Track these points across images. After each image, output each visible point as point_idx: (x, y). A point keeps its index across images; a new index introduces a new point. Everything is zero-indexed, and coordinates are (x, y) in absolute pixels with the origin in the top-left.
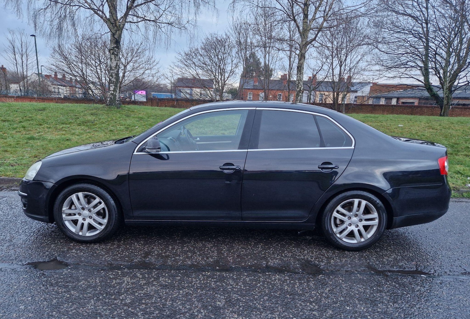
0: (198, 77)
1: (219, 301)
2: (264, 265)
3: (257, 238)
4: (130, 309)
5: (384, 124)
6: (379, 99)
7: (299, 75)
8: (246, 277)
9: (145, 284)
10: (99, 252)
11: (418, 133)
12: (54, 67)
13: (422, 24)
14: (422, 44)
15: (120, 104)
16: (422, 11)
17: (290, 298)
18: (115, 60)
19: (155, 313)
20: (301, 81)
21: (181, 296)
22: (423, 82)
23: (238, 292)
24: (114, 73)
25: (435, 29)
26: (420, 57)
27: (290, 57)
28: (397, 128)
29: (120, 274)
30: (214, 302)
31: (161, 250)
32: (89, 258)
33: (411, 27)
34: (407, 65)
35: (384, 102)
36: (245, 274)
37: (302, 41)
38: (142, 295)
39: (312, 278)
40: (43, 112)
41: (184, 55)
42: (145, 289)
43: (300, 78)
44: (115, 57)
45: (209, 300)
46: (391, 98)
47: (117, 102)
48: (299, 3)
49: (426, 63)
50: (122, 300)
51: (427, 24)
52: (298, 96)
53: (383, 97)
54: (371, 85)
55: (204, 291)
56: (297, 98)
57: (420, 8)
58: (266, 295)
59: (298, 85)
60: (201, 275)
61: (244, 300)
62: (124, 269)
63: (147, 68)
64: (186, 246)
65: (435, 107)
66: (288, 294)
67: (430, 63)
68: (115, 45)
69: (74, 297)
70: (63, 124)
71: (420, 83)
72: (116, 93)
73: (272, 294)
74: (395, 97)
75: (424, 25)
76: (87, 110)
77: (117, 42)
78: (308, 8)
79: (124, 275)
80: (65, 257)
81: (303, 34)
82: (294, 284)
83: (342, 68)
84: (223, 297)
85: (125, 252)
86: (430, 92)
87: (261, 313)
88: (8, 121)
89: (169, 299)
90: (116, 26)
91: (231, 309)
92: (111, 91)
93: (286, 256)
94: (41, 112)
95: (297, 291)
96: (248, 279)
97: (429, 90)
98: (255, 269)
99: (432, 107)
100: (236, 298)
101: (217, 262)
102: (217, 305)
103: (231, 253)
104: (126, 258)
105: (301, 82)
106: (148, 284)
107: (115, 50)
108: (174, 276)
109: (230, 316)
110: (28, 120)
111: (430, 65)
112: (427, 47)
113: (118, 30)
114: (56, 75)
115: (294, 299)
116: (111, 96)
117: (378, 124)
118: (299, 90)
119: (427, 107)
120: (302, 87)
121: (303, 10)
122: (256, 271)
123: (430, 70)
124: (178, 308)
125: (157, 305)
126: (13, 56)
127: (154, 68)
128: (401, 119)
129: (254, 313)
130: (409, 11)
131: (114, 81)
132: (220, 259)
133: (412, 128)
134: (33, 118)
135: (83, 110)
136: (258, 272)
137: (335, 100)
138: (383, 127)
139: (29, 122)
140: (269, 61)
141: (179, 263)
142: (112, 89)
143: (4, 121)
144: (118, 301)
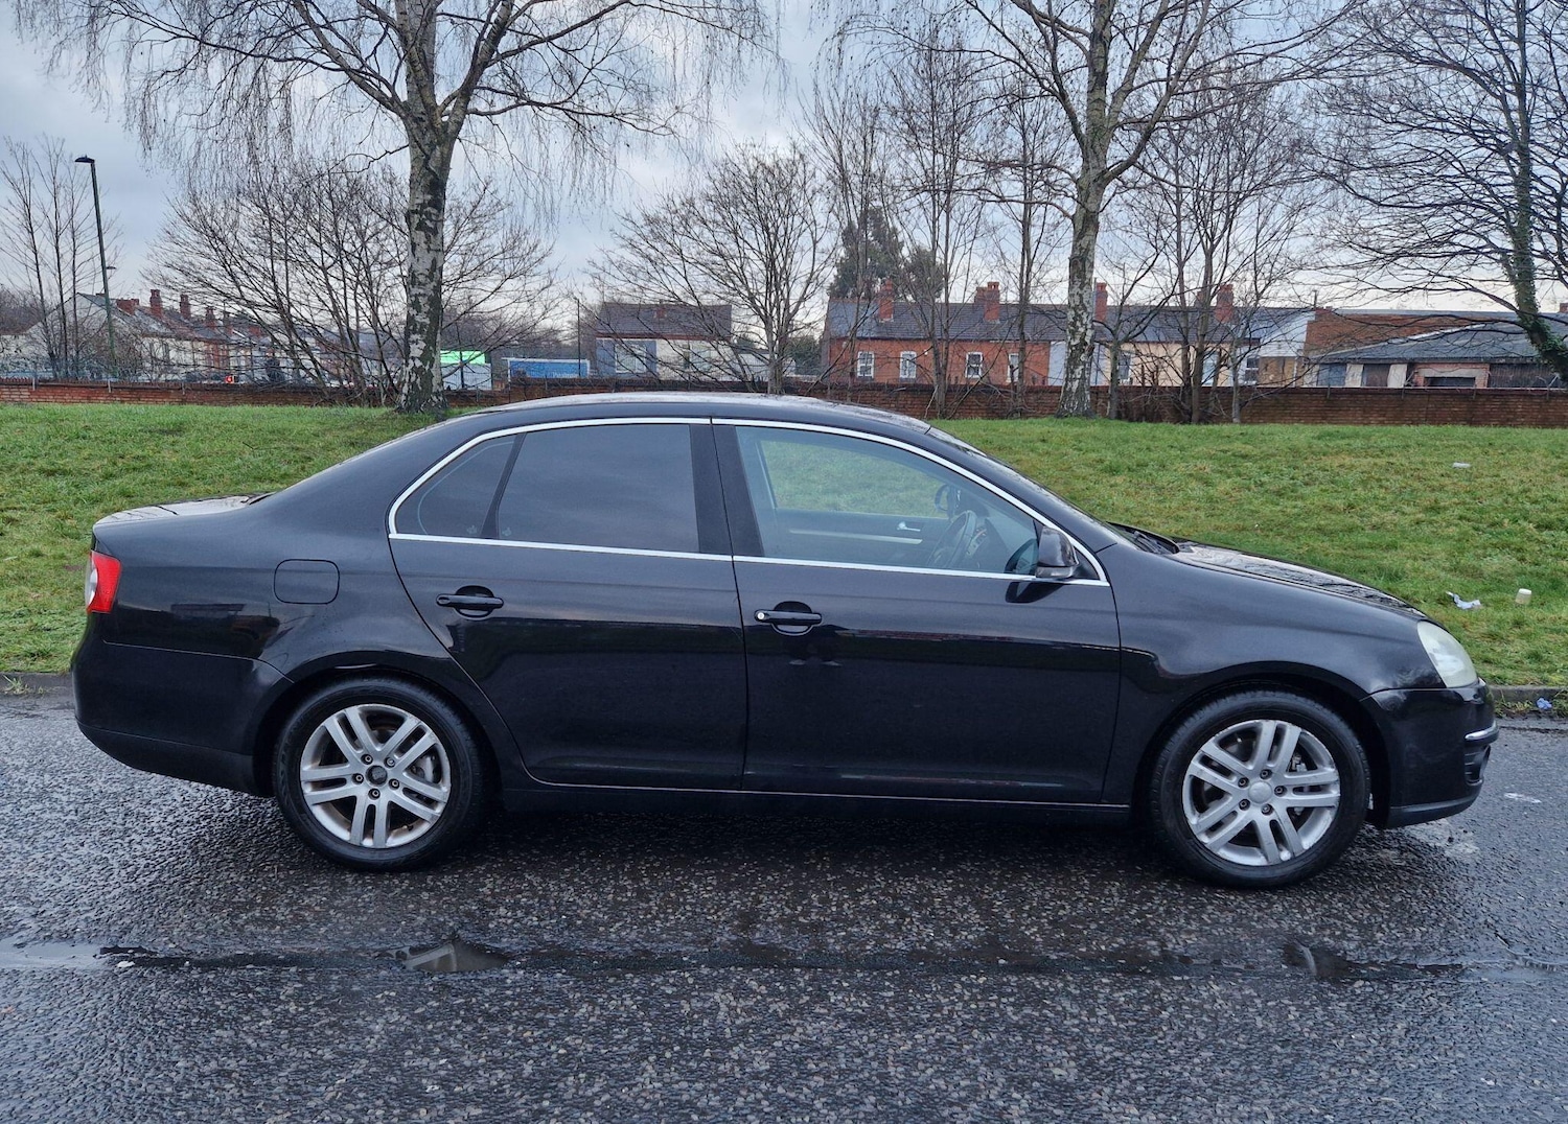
0: (692, 302)
1: (1055, 1066)
2: (1156, 953)
3: (1094, 866)
4: (780, 1090)
5: (1399, 459)
6: (1339, 368)
7: (1076, 289)
8: (1112, 991)
9: (789, 1013)
10: (589, 915)
11: (1529, 490)
12: (176, 274)
13: (1503, 98)
14: (1507, 170)
15: (444, 405)
16: (1502, 51)
17: (1288, 1056)
18: (429, 250)
19: (866, 1101)
20: (1085, 309)
21: (924, 1050)
22: (1510, 306)
23: (1106, 1038)
24: (424, 295)
25: (1551, 115)
26: (1501, 218)
27: (1026, 224)
28: (1449, 476)
29: (691, 981)
30: (1042, 1069)
31: (787, 905)
32: (566, 933)
33: (1468, 111)
34: (1453, 244)
35: (1359, 378)
36: (1104, 980)
37: (1085, 169)
38: (797, 1046)
39: (1334, 992)
40: (176, 438)
41: (641, 222)
42: (800, 1030)
43: (1081, 302)
44: (428, 237)
45: (1020, 1061)
46: (1385, 366)
47: (435, 398)
48: (1072, 34)
49: (1521, 237)
50: (740, 1062)
51: (1521, 95)
52: (1076, 366)
53: (1355, 362)
54: (1311, 316)
55: (994, 1036)
56: (1073, 372)
57: (1498, 42)
58: (1203, 1046)
59: (1074, 324)
60: (958, 986)
61: (1138, 1063)
62: (698, 966)
63: (508, 273)
64: (864, 893)
65: (1552, 394)
66: (1275, 1042)
67: (1535, 239)
68: (429, 197)
69: (581, 1053)
70: (260, 479)
71: (1504, 309)
72: (431, 366)
73: (1223, 1041)
74: (1401, 361)
75: (1513, 101)
76: (330, 430)
77: (432, 181)
78: (1107, 49)
79: (708, 985)
80: (483, 930)
81: (1092, 142)
82: (1282, 1011)
83: (1215, 261)
84: (1065, 1054)
85: (674, 913)
86: (1539, 342)
87: (1212, 1100)
88: (64, 473)
89: (891, 1058)
90: (433, 128)
91: (1107, 1090)
92: (413, 358)
93: (1216, 922)
94: (171, 439)
95: (1301, 1033)
96: (1120, 997)
97: (1535, 335)
98: (1132, 966)
99: (1543, 394)
100: (1108, 1057)
101: (991, 945)
102: (1057, 1078)
103: (1025, 915)
104: (686, 933)
105: (1085, 316)
106: (798, 1011)
107: (428, 215)
108: (873, 990)
109: (1114, 1109)
110: (134, 469)
111: (1538, 246)
112: (1524, 180)
113: (439, 144)
114: (185, 304)
115: (1299, 1057)
116: (413, 379)
117: (1377, 461)
118: (1077, 341)
119: (1524, 395)
120: (1090, 333)
121: (1090, 56)
122: (1136, 972)
123: (1537, 262)
124: (932, 1087)
125: (861, 1076)
126: (25, 236)
127: (536, 270)
128: (1457, 442)
129: (1189, 1100)
130: (1457, 53)
131: (423, 325)
132: (996, 932)
133: (1503, 473)
134: (151, 461)
135: (315, 428)
136: (1144, 973)
137: (1191, 376)
138: (1397, 473)
139: (141, 477)
140: (947, 237)
141: (868, 947)
142: (416, 351)
143: (51, 473)
144: (728, 1065)
